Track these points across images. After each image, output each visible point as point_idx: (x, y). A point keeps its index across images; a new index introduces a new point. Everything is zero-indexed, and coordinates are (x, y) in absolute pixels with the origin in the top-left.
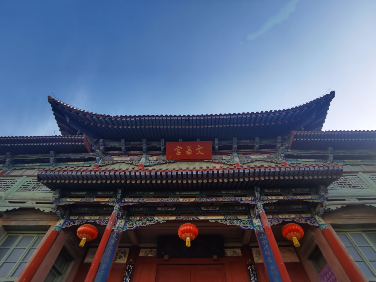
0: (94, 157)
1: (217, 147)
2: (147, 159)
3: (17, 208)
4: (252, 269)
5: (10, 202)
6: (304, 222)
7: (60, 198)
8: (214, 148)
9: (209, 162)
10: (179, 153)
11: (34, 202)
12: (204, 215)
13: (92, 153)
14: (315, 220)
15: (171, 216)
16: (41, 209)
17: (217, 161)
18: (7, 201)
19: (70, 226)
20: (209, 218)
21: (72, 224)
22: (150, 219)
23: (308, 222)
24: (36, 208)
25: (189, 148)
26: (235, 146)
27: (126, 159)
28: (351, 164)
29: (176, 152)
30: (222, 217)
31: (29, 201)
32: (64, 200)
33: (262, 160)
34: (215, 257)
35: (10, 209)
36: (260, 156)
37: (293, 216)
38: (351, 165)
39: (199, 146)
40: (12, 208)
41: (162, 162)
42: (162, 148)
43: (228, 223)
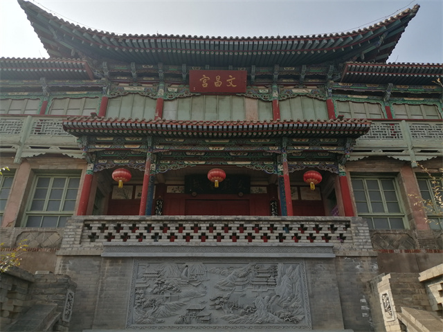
0: (100, 86)
1: (253, 77)
2: (166, 91)
3: (44, 153)
4: (274, 205)
5: (32, 147)
6: (326, 169)
7: (88, 145)
8: (249, 78)
9: (243, 96)
10: (205, 85)
11: (58, 147)
12: (232, 161)
13: (95, 81)
14: (338, 167)
15: (201, 160)
16: (70, 155)
17: (252, 96)
18: (28, 146)
19: (101, 170)
20: (236, 163)
21: (102, 168)
22: (180, 163)
23: (330, 170)
24: (64, 154)
25: (218, 78)
26: (276, 76)
27: (139, 90)
28: (411, 103)
29: (202, 83)
30: (249, 163)
31: (52, 147)
32: (92, 146)
33: (305, 95)
34: (241, 194)
35: (37, 154)
36: (304, 90)
37: (317, 163)
38: (409, 105)
39: (231, 76)
40: (39, 154)
41: (185, 95)
42: (184, 76)
43: (254, 168)
